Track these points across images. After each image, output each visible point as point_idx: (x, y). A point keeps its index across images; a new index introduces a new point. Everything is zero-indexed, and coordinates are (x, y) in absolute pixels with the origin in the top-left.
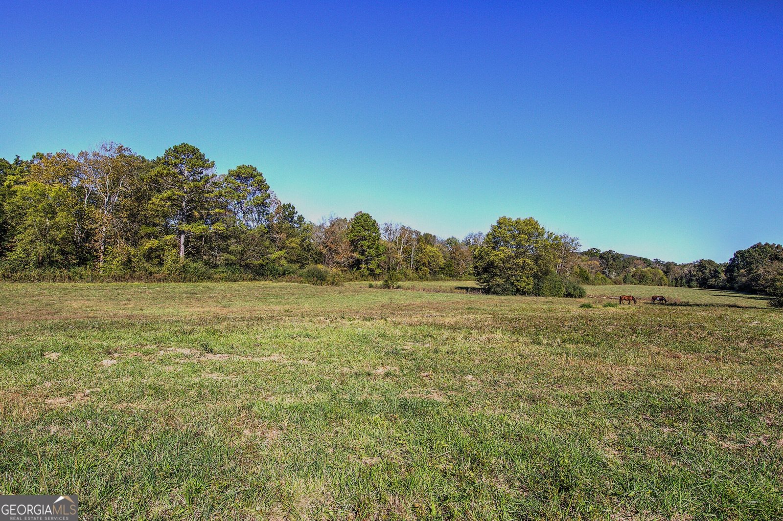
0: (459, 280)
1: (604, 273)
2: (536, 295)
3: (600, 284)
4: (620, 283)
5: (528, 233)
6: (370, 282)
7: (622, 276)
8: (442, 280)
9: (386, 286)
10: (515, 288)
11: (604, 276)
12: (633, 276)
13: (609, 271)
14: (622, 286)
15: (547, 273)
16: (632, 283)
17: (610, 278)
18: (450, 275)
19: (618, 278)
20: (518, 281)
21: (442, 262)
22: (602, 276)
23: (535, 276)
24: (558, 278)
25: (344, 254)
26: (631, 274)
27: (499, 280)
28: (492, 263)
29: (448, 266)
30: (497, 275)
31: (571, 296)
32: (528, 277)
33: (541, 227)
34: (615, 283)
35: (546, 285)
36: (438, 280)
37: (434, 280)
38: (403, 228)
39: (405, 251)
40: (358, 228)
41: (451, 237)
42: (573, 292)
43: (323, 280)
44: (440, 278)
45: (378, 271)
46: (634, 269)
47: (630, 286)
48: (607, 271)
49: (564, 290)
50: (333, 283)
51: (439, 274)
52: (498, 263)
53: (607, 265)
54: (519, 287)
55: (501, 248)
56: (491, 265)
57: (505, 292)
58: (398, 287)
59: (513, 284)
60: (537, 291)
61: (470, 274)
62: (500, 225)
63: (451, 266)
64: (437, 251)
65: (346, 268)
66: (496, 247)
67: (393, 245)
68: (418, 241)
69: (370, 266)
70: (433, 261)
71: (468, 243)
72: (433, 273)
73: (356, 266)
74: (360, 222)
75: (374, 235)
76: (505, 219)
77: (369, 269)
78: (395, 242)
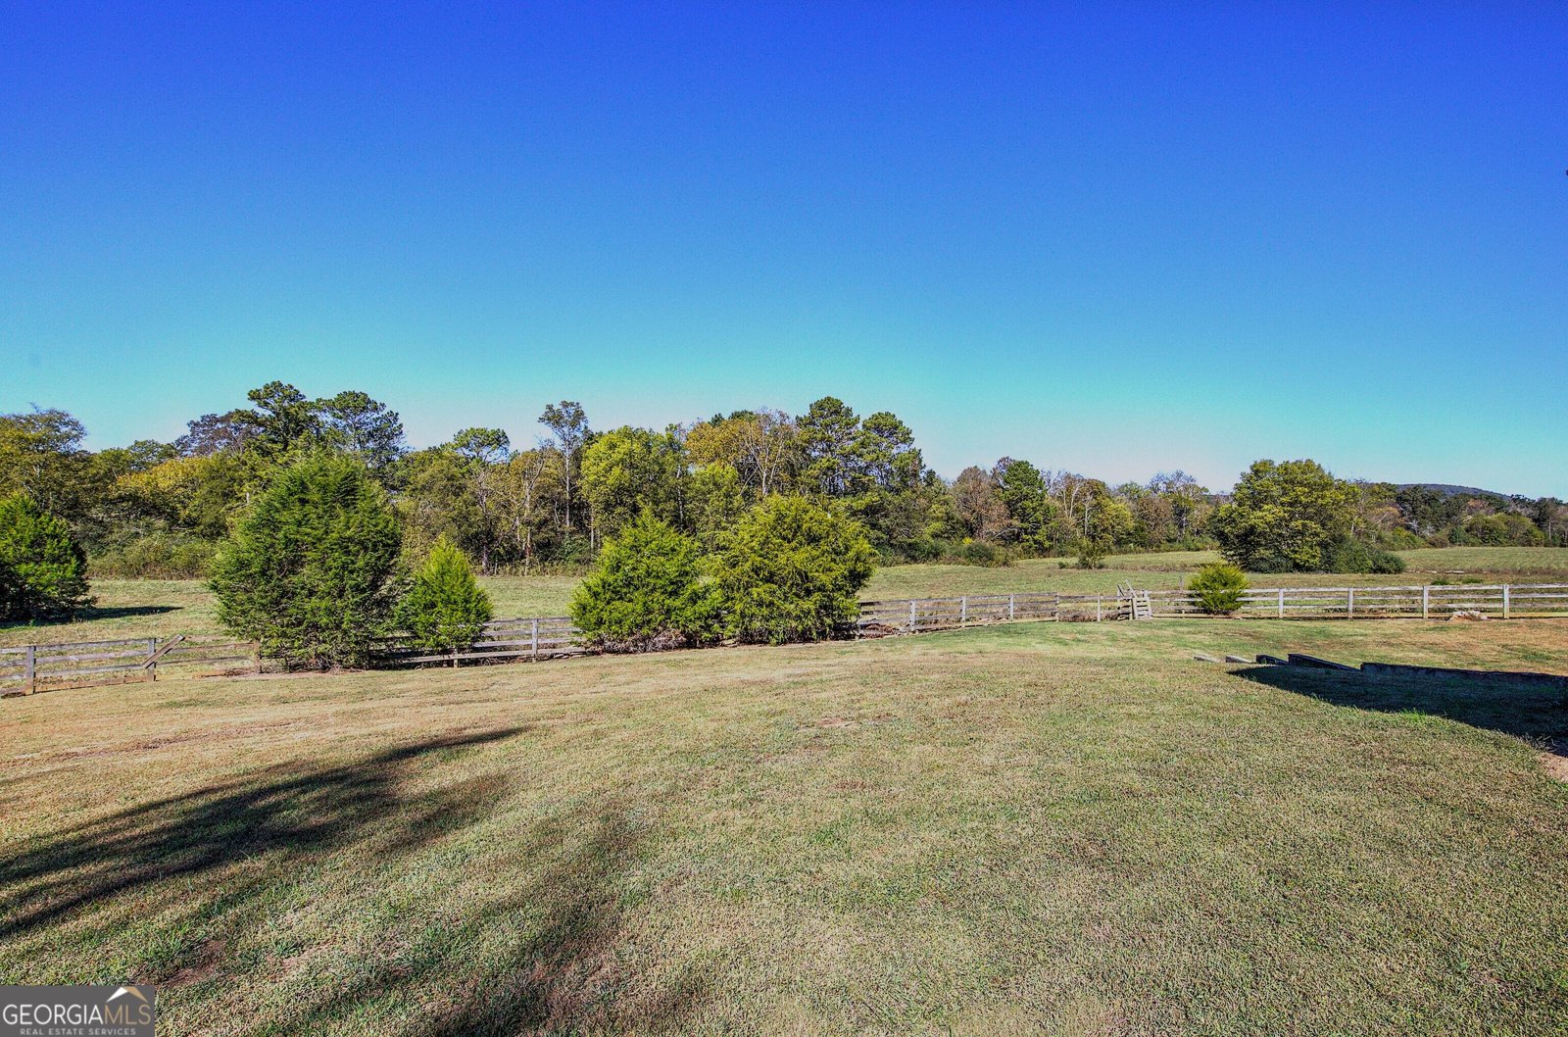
0: (1156, 551)
1: (1408, 528)
2: (1327, 571)
3: (1404, 549)
4: (1443, 545)
5: (1308, 484)
6: (1065, 560)
7: (1445, 532)
8: (1131, 552)
9: (1085, 565)
10: (1290, 564)
11: (1409, 533)
12: (1467, 531)
13: (1419, 524)
14: (1448, 549)
15: (1339, 540)
16: (1466, 543)
17: (1423, 537)
18: (1142, 545)
19: (1438, 535)
20: (1296, 552)
21: (1131, 525)
22: (1406, 533)
23: (1323, 545)
24: (1359, 547)
25: (997, 519)
26: (1463, 527)
27: (1263, 552)
28: (1253, 528)
29: (1139, 529)
30: (1260, 545)
31: (1382, 571)
32: (1311, 547)
33: (1326, 473)
34: (1433, 545)
35: (1341, 557)
36: (1125, 552)
37: (1120, 552)
38: (1068, 477)
39: (1076, 510)
40: (1017, 483)
41: (1129, 483)
42: (1386, 566)
43: (991, 559)
44: (1128, 550)
45: (1047, 544)
46: (1470, 517)
47: (1463, 548)
48: (1414, 524)
49: (1370, 563)
50: (1004, 563)
51: (1126, 543)
52: (1260, 530)
53: (1414, 512)
54: (1298, 561)
55: (1266, 507)
56: (1252, 530)
57: (1274, 568)
58: (1101, 567)
59: (1287, 558)
60: (1329, 566)
61: (1169, 541)
62: (1256, 472)
63: (1142, 530)
64: (1123, 507)
65: (1003, 542)
66: (1256, 505)
67: (1057, 504)
68: (1095, 494)
69: (1036, 537)
70: (1118, 524)
71: (1155, 490)
72: (1119, 542)
73: (1016, 537)
74: (1019, 474)
75: (1040, 492)
76: (1264, 463)
77: (1035, 542)
78: (1060, 498)
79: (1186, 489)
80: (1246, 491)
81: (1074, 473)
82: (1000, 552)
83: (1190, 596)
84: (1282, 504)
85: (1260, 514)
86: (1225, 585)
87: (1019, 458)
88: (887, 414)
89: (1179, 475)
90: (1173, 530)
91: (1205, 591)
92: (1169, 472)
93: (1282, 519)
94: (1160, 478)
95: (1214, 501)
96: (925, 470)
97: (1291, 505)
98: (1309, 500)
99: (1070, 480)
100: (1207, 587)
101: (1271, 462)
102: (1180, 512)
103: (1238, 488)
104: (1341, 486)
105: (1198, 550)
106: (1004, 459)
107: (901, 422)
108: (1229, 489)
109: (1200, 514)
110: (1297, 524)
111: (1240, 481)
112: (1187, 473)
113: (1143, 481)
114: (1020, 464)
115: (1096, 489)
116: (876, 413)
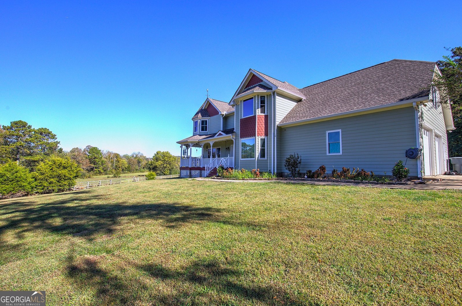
0: (133, 173)
5: (167, 156)
6: (108, 176)
8: (126, 173)
9: (115, 177)
10: (164, 174)
18: (130, 171)
20: (164, 171)
21: (127, 166)
23: (170, 170)
24: (176, 170)
25: (86, 164)
28: (156, 166)
30: (157, 170)
32: (167, 170)
33: (171, 154)
36: (125, 173)
37: (123, 173)
39: (111, 162)
40: (93, 153)
41: (126, 154)
43: (85, 176)
45: (102, 171)
50: (89, 177)
51: (125, 171)
52: (158, 166)
55: (159, 161)
56: (156, 167)
58: (119, 177)
59: (163, 172)
61: (136, 170)
62: (157, 153)
63: (129, 167)
64: (125, 161)
65: (88, 171)
66: (157, 161)
67: (106, 160)
68: (117, 157)
69: (99, 170)
70: (123, 166)
71: (133, 156)
72: (123, 170)
73: (92, 169)
74: (94, 150)
75: (100, 156)
76: (159, 151)
77: (99, 171)
78: (106, 158)
79: (141, 156)
80: (155, 158)
81: (110, 151)
82: (87, 174)
83: (146, 178)
84: (162, 161)
85: (158, 163)
86: (152, 176)
87: (94, 146)
88: (45, 129)
89: (139, 153)
90: (137, 167)
91: (149, 177)
92: (137, 152)
93: (162, 164)
94: (134, 154)
95: (147, 159)
96: (59, 148)
97: (164, 161)
98: (167, 160)
99: (109, 153)
100: (149, 176)
101: (161, 152)
102: (139, 162)
103: (153, 157)
104: (174, 157)
105: (143, 172)
106: (88, 146)
107: (51, 132)
108: (152, 157)
109: (144, 163)
110: (165, 165)
111: (154, 155)
112: (141, 153)
113: (130, 154)
114: (94, 148)
115: (117, 156)
116: (41, 128)
